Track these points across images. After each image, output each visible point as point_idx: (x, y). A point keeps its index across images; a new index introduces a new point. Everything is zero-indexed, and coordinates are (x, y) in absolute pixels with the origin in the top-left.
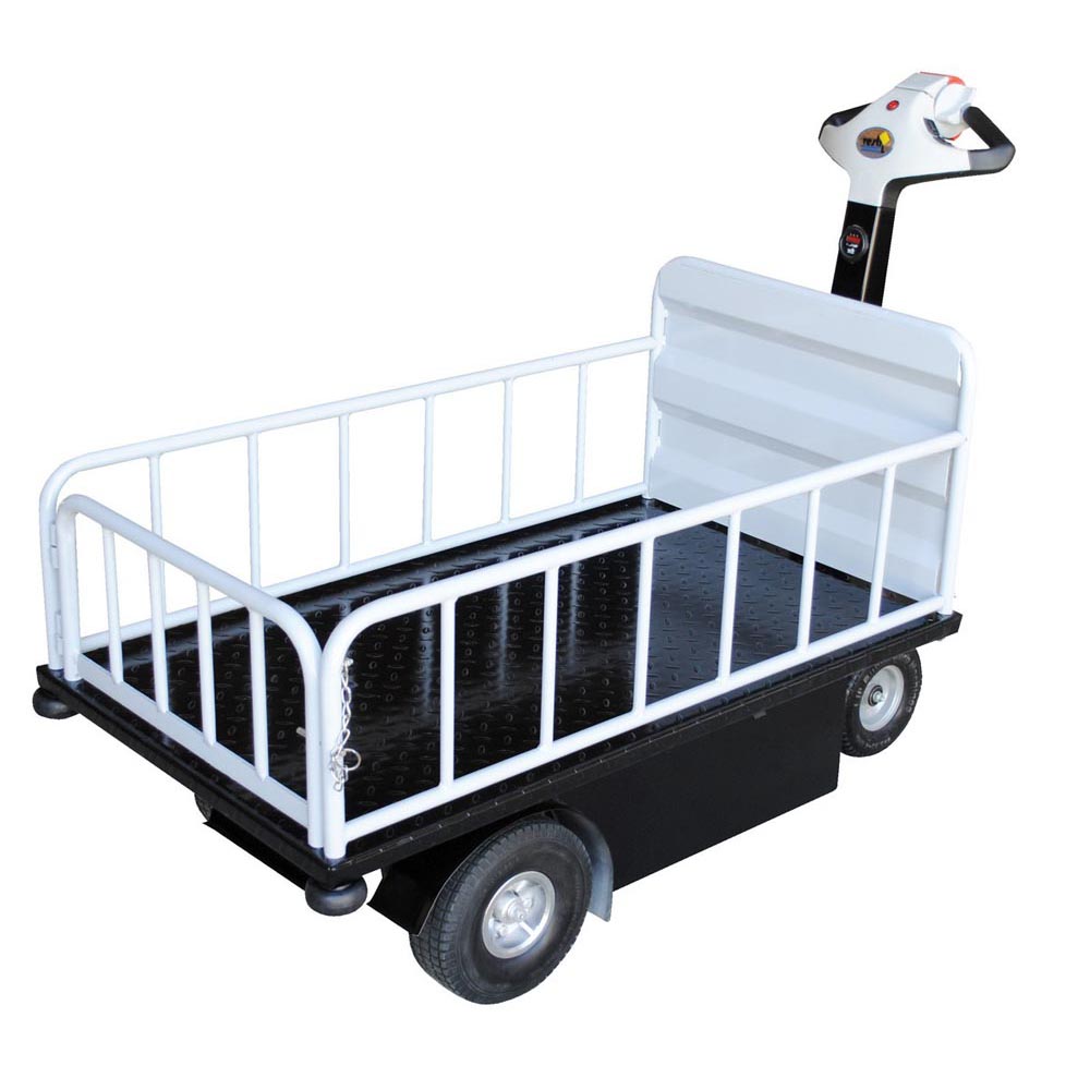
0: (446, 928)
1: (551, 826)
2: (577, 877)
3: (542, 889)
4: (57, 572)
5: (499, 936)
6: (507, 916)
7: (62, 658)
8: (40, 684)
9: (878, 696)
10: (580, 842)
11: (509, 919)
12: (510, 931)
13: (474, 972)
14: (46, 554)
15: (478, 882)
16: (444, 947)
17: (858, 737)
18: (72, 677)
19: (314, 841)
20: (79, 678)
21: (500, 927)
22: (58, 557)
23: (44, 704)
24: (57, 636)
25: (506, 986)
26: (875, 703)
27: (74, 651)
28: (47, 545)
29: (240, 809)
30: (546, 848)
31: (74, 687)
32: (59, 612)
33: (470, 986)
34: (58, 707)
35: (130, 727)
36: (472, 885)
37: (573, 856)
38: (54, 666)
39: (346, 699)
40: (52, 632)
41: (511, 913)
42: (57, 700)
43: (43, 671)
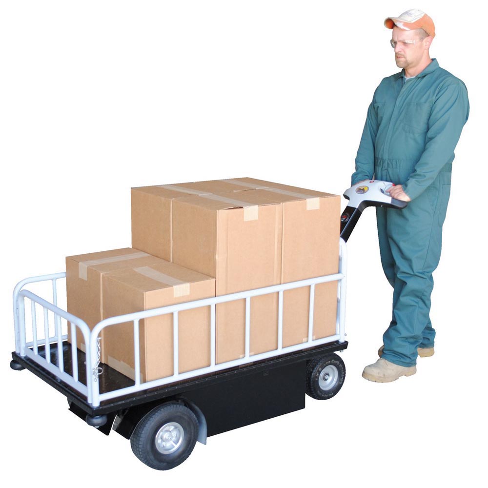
0: (141, 439)
1: (181, 406)
2: (192, 426)
3: (179, 430)
4: (18, 317)
5: (164, 447)
6: (166, 438)
7: (20, 348)
8: (13, 358)
9: (327, 377)
10: (193, 414)
11: (167, 440)
12: (168, 445)
13: (152, 457)
14: (15, 311)
15: (153, 424)
16: (140, 446)
17: (318, 392)
18: (23, 355)
19: (89, 401)
20: (25, 355)
21: (164, 443)
22: (18, 312)
23: (13, 365)
24: (18, 341)
25: (165, 464)
26: (326, 380)
27: (23, 345)
28: (15, 308)
29: (75, 397)
30: (179, 414)
31: (23, 358)
32: (19, 332)
33: (151, 462)
34: (18, 366)
35: (38, 369)
36: (151, 424)
37: (190, 418)
38: (17, 352)
39: (99, 350)
40: (17, 339)
41: (167, 438)
42: (18, 363)
43: (14, 354)
